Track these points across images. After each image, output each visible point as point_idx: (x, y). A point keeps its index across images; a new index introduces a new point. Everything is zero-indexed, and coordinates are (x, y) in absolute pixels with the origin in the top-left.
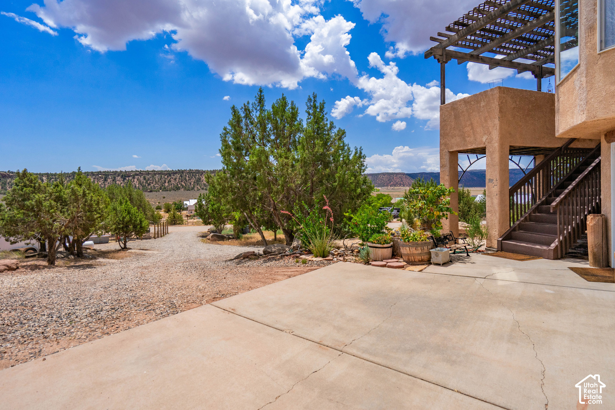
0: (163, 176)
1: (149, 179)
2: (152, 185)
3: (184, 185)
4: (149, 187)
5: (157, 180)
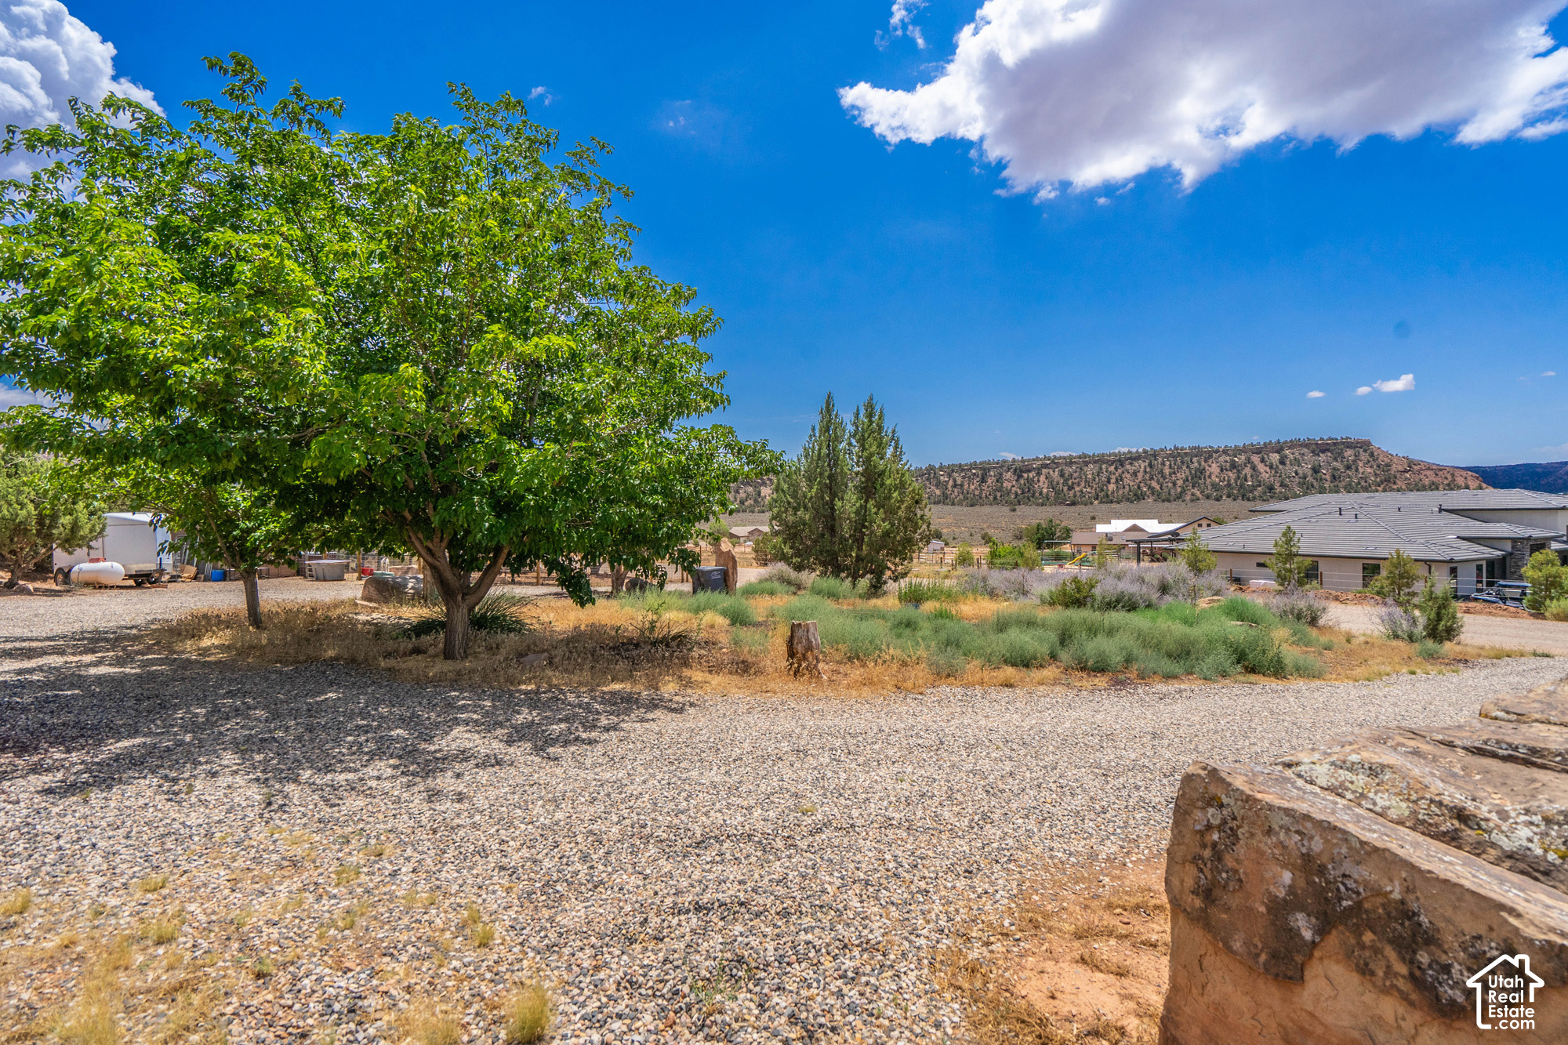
0: (1104, 466)
1: (1071, 476)
2: (1077, 489)
3: (1158, 487)
4: (1071, 493)
5: (1090, 476)
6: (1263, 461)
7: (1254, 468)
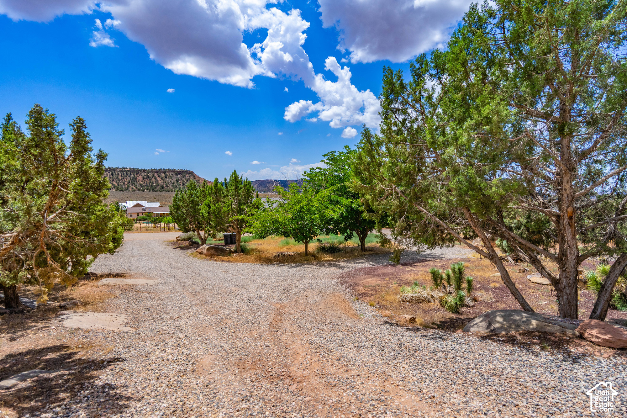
6: (159, 176)
7: (156, 179)
